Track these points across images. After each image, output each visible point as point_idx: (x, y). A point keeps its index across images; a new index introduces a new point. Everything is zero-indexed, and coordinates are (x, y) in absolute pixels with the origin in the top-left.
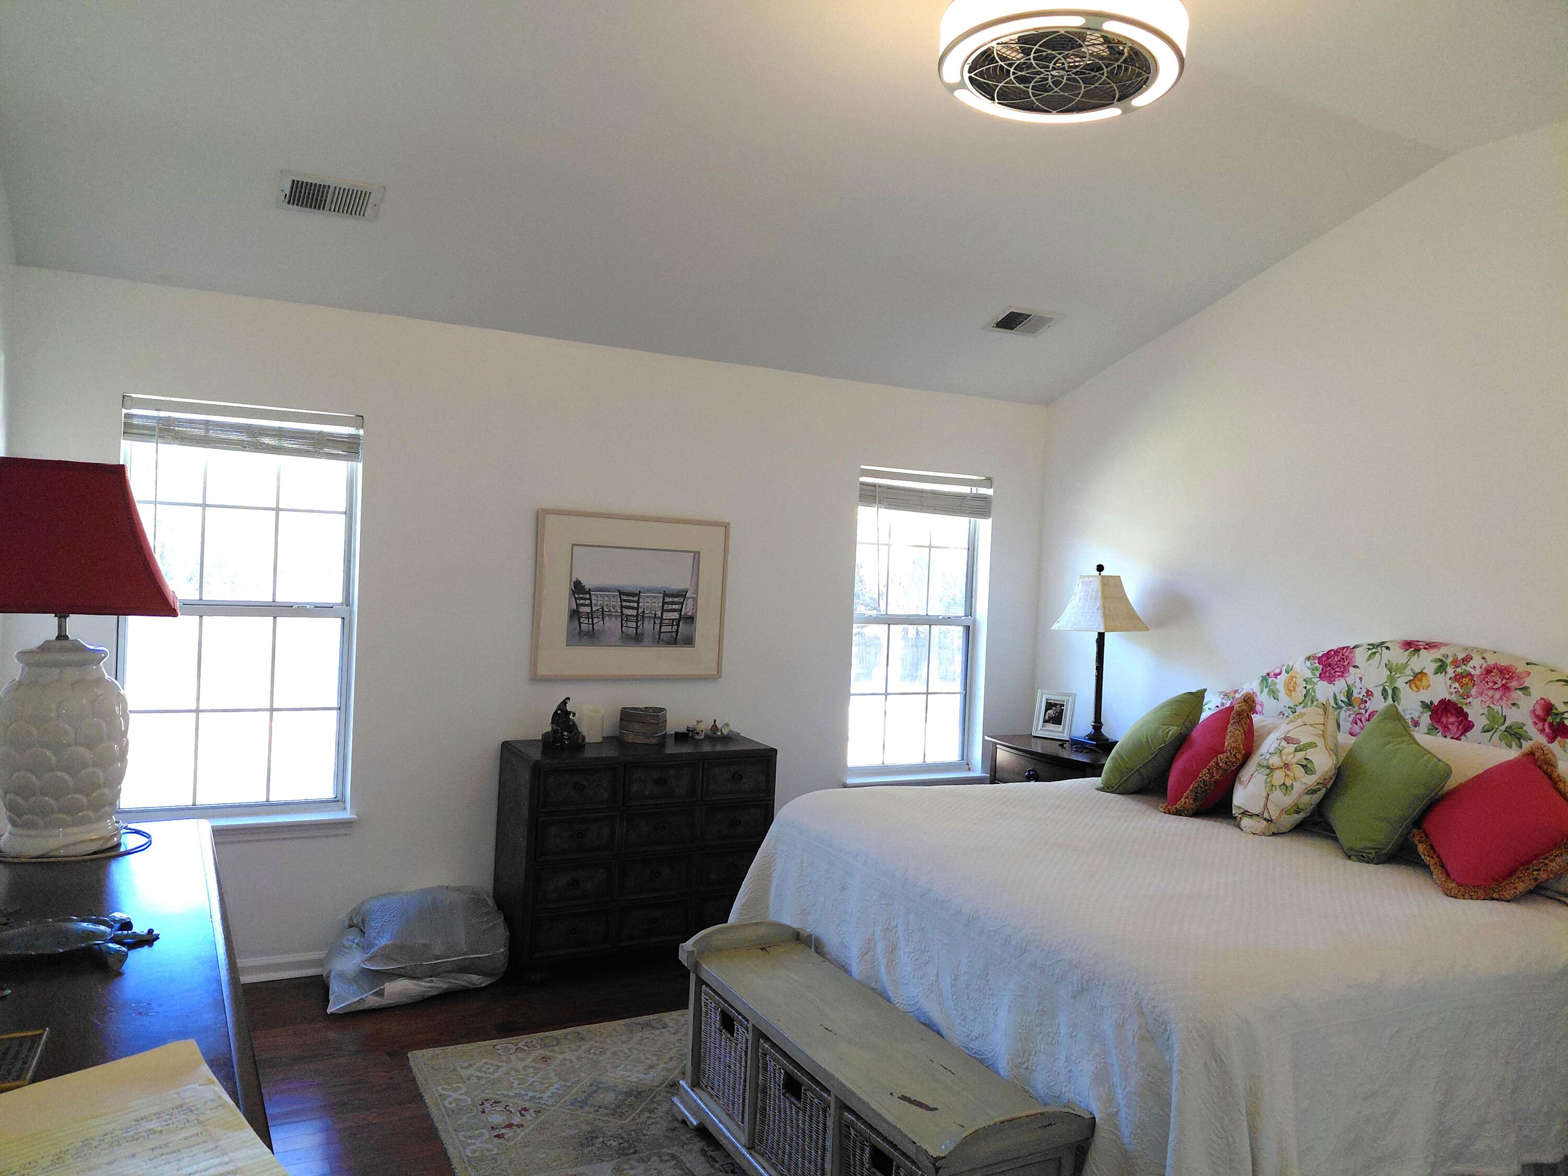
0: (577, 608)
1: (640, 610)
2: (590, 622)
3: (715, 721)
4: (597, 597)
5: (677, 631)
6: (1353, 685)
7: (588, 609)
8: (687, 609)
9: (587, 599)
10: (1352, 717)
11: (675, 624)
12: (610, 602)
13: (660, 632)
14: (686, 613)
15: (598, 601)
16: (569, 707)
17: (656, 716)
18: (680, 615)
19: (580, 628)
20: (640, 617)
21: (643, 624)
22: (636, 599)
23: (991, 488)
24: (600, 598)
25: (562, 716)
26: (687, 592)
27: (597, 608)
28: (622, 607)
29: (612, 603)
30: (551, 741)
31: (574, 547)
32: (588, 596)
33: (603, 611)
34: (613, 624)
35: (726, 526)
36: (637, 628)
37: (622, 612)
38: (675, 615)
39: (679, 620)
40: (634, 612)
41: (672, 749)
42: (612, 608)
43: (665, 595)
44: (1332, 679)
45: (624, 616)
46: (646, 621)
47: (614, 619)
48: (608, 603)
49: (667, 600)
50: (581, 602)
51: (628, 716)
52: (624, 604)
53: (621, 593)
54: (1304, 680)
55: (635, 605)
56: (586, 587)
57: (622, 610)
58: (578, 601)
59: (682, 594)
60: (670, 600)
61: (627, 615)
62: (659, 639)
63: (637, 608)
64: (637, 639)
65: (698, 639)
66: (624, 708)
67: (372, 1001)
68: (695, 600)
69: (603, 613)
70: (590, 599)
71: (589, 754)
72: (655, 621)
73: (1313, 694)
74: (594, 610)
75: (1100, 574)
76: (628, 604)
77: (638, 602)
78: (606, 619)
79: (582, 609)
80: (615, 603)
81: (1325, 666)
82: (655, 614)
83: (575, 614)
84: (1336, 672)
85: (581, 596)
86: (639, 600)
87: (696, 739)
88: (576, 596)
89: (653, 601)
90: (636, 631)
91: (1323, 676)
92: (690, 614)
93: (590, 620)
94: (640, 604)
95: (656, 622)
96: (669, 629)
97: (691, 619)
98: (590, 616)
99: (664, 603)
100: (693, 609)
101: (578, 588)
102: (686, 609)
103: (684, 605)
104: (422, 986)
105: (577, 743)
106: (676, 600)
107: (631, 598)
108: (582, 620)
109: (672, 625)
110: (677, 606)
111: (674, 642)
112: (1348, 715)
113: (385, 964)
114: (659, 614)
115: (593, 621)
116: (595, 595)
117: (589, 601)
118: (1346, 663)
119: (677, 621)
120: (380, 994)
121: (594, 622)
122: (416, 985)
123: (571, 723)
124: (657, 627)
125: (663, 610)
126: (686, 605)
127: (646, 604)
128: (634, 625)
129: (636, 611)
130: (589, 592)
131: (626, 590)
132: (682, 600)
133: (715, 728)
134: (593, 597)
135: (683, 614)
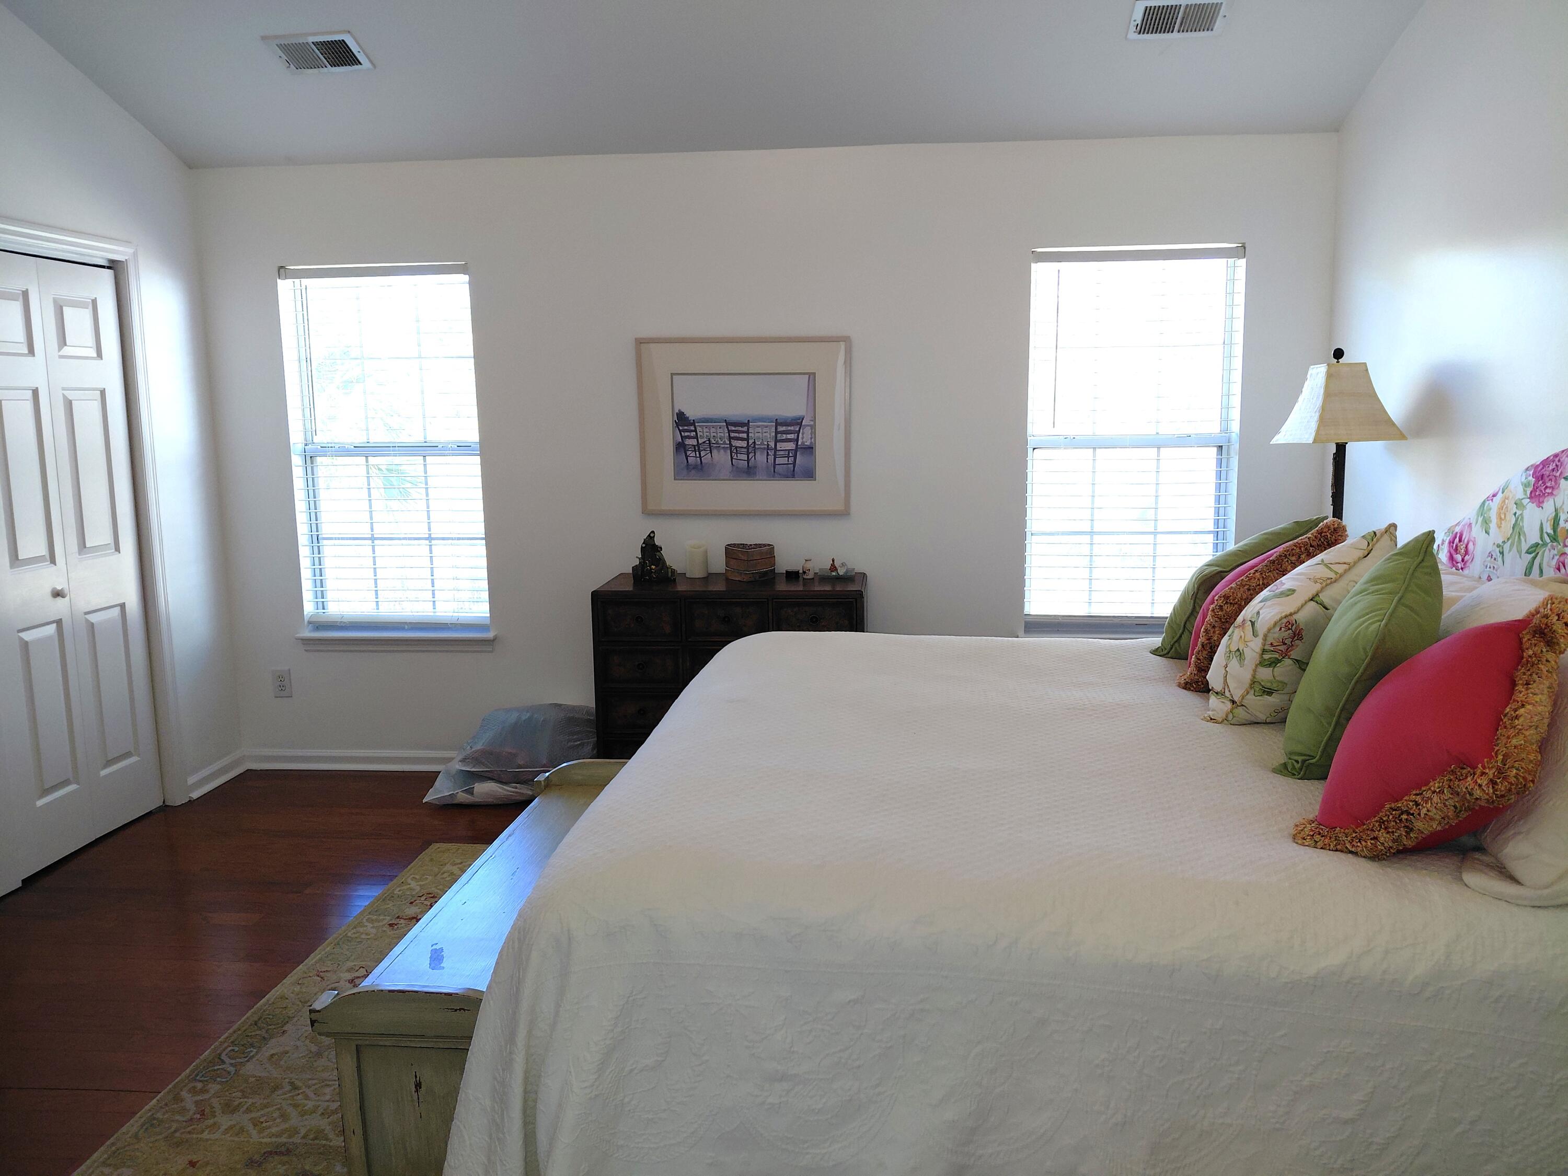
0: (682, 440)
1: (751, 442)
2: (698, 455)
4: (703, 429)
5: (794, 463)
6: (1561, 507)
7: (694, 442)
8: (805, 438)
9: (692, 431)
10: (1556, 558)
11: (791, 455)
12: (717, 434)
13: (775, 464)
14: (803, 443)
15: (703, 433)
17: (767, 552)
18: (797, 445)
19: (688, 462)
20: (751, 449)
21: (755, 455)
22: (745, 429)
23: (1245, 257)
24: (713, 430)
26: (803, 419)
27: (703, 440)
28: (730, 438)
29: (719, 434)
30: (640, 573)
31: (674, 376)
32: (692, 428)
33: (710, 443)
34: (721, 458)
35: (847, 340)
36: (748, 460)
37: (730, 443)
38: (791, 446)
39: (796, 451)
40: (744, 444)
41: (782, 586)
42: (719, 440)
43: (778, 423)
44: (1541, 500)
45: (733, 448)
46: (758, 454)
47: (722, 451)
48: (715, 434)
49: (780, 429)
50: (687, 434)
51: (733, 551)
52: (733, 435)
53: (728, 424)
54: (1516, 504)
55: (745, 436)
56: (690, 419)
57: (730, 442)
58: (683, 433)
59: (798, 422)
60: (784, 428)
61: (737, 447)
62: (774, 471)
63: (747, 439)
64: (749, 472)
65: (819, 472)
66: (728, 545)
67: (463, 797)
68: (813, 427)
69: (710, 445)
70: (695, 431)
72: (768, 452)
73: (1521, 524)
74: (700, 442)
75: (1338, 362)
76: (737, 435)
77: (748, 433)
78: (715, 452)
79: (688, 442)
80: (722, 435)
81: (1537, 480)
82: (768, 445)
83: (680, 447)
84: (1546, 487)
85: (686, 428)
86: (748, 429)
88: (681, 428)
89: (764, 431)
90: (748, 463)
91: (1533, 495)
92: (808, 443)
93: (697, 453)
94: (750, 435)
95: (770, 453)
96: (785, 460)
97: (810, 449)
98: (697, 448)
99: (777, 433)
100: (811, 438)
101: (681, 420)
102: (803, 438)
103: (800, 434)
104: (505, 790)
106: (792, 428)
107: (740, 429)
108: (688, 453)
109: (788, 457)
110: (793, 435)
111: (791, 475)
112: (1552, 556)
113: (474, 767)
114: (772, 444)
115: (700, 454)
116: (700, 426)
117: (694, 433)
118: (1558, 474)
119: (793, 452)
120: (470, 792)
121: (702, 456)
122: (499, 787)
123: (658, 557)
124: (771, 458)
125: (776, 441)
126: (803, 434)
127: (757, 434)
128: (745, 457)
129: (746, 442)
130: (693, 423)
131: (734, 419)
132: (798, 429)
134: (699, 429)
135: (799, 443)
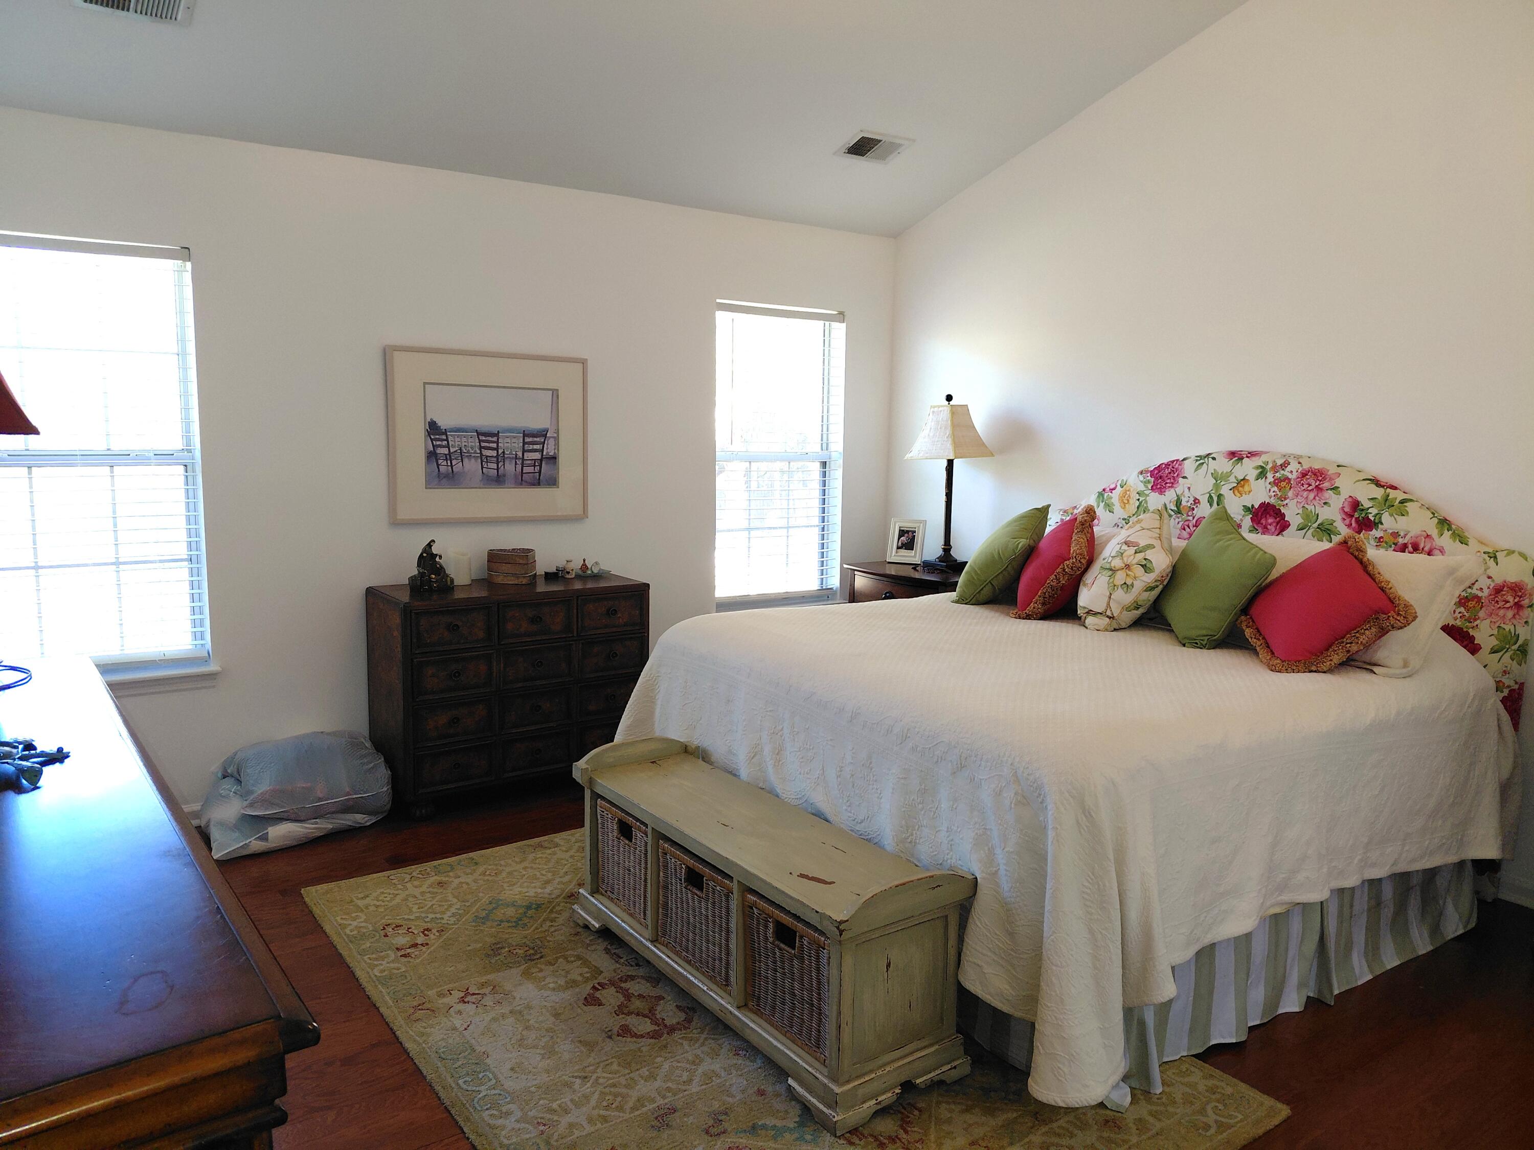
0: (434, 449)
1: (500, 451)
2: (449, 464)
3: (584, 561)
4: (454, 438)
5: (540, 472)
6: (1182, 494)
7: (445, 451)
8: (549, 450)
9: (445, 440)
10: (1181, 524)
11: (537, 464)
12: (468, 443)
13: (522, 473)
14: (548, 453)
15: (455, 442)
16: (435, 550)
17: (524, 557)
18: (542, 455)
19: (439, 471)
20: (500, 458)
21: (504, 465)
22: (495, 439)
23: (844, 322)
24: (457, 439)
25: (428, 559)
26: (547, 431)
27: (455, 450)
28: (481, 448)
29: (470, 444)
30: (419, 583)
31: (426, 386)
32: (444, 437)
33: (461, 453)
34: (472, 466)
35: (584, 362)
36: (498, 469)
37: (481, 453)
38: (537, 456)
39: (541, 460)
40: (494, 453)
41: (542, 587)
42: (470, 449)
43: (525, 435)
44: (1163, 490)
45: (483, 457)
46: (507, 463)
47: (473, 460)
48: (466, 444)
49: (527, 440)
50: (438, 443)
51: (495, 558)
52: (483, 444)
53: (479, 434)
54: (1137, 493)
55: (494, 445)
56: (441, 428)
57: (481, 451)
58: (434, 442)
59: (543, 434)
60: (530, 439)
61: (487, 456)
62: (522, 480)
63: (497, 449)
64: (498, 480)
65: (562, 480)
66: (491, 550)
67: (257, 846)
68: (557, 439)
69: (461, 454)
70: (447, 440)
71: (459, 595)
72: (516, 462)
73: (1145, 505)
74: (451, 451)
75: (949, 404)
76: (487, 444)
77: (497, 442)
78: (466, 460)
79: (439, 451)
80: (473, 444)
81: (1156, 479)
82: (516, 455)
83: (432, 456)
84: (1166, 483)
85: (437, 437)
86: (498, 439)
87: (569, 579)
88: (432, 437)
89: (513, 441)
90: (498, 472)
91: (1154, 488)
92: (551, 454)
93: (449, 461)
94: (500, 444)
95: (518, 462)
96: (531, 469)
97: (553, 459)
98: (449, 457)
99: (524, 443)
100: (555, 449)
101: (433, 429)
102: (547, 449)
103: (545, 445)
104: (306, 828)
105: (446, 586)
106: (538, 439)
107: (490, 439)
108: (440, 461)
109: (535, 466)
110: (538, 446)
111: (537, 483)
112: (1177, 522)
113: (266, 809)
114: (520, 454)
115: (451, 463)
116: (451, 435)
117: (446, 442)
118: (1175, 475)
119: (539, 461)
120: (264, 838)
121: (453, 464)
122: (303, 827)
123: (438, 566)
124: (519, 467)
125: (524, 451)
126: (547, 445)
127: (506, 445)
128: (495, 466)
129: (496, 452)
130: (445, 433)
131: (484, 430)
132: (543, 440)
133: (584, 567)
134: (450, 438)
135: (544, 454)
